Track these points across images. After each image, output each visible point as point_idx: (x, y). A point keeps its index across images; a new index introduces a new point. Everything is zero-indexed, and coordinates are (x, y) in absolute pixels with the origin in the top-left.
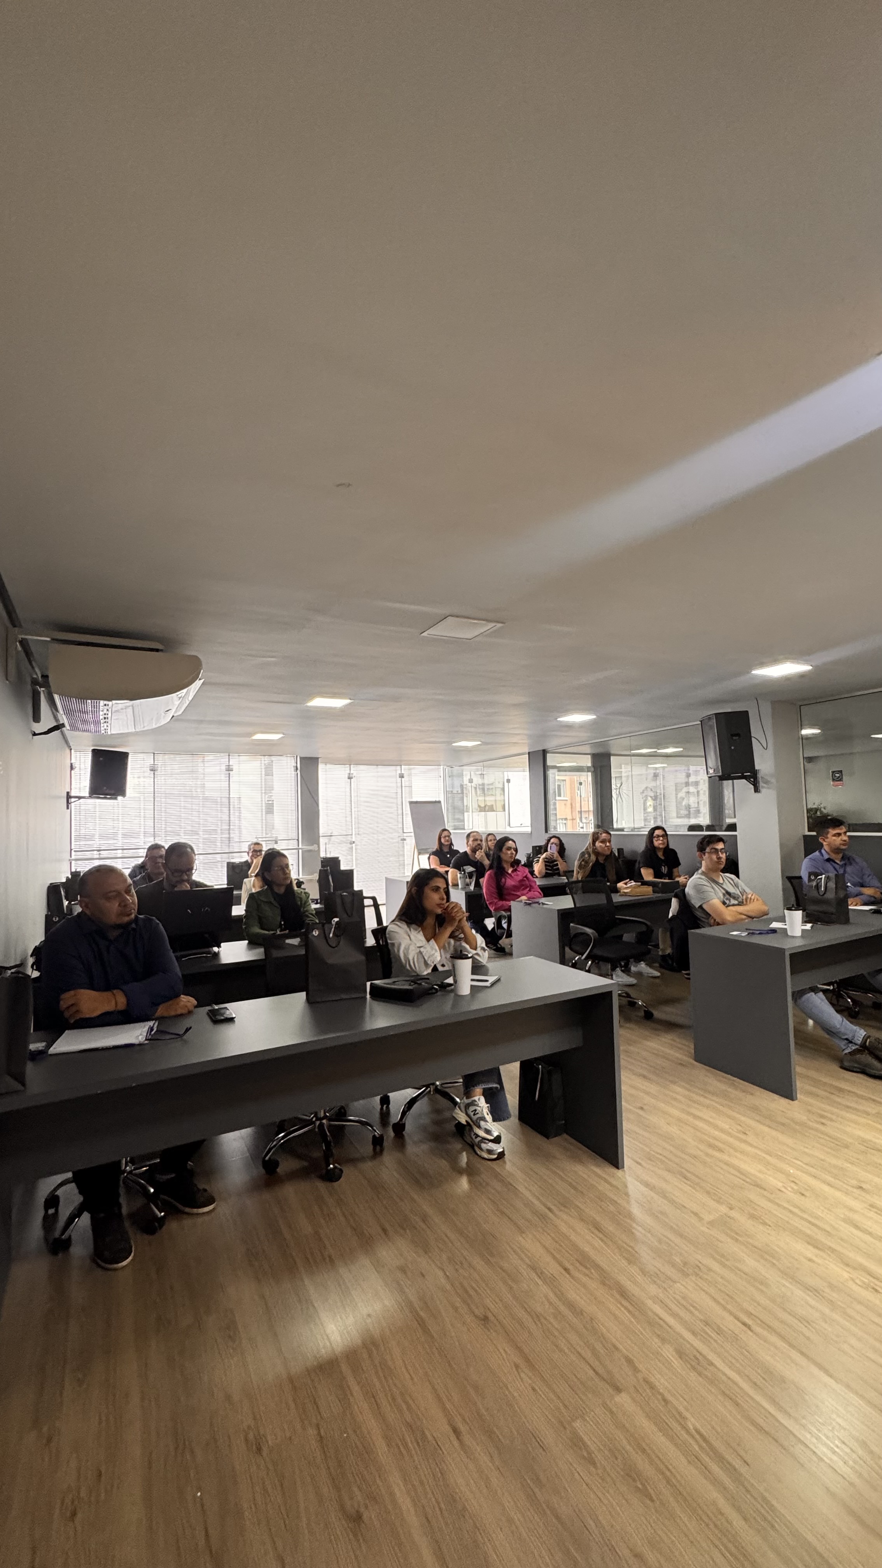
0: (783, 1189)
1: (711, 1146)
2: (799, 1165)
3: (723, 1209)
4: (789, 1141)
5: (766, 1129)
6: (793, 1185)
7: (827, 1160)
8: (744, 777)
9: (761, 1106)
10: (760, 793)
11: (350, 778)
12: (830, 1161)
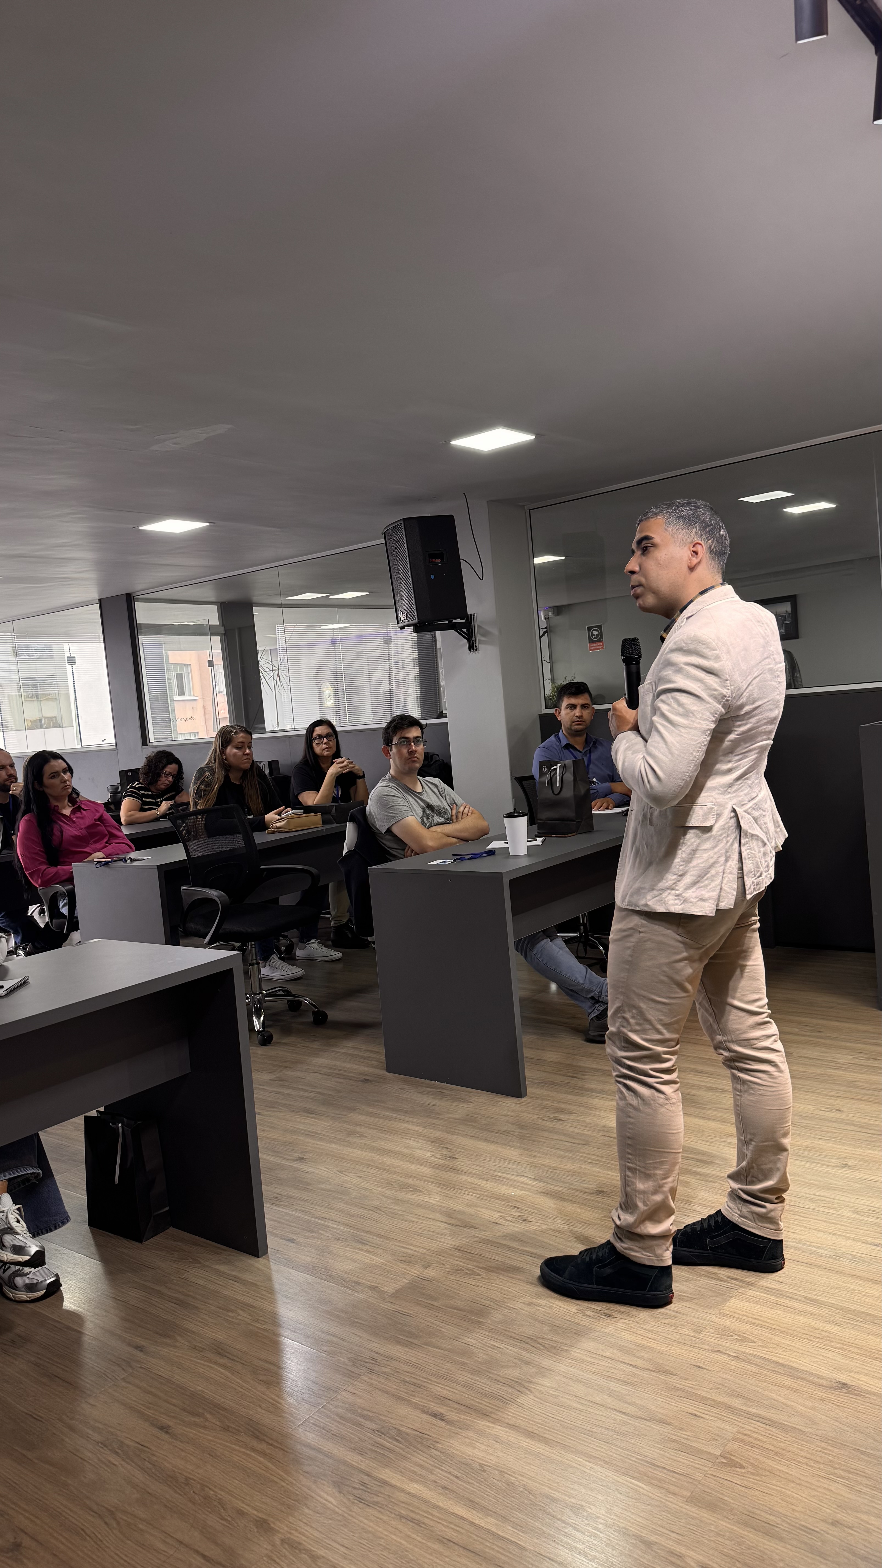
4: (511, 1153)
6: (515, 1212)
7: (561, 1166)
8: (453, 627)
9: (477, 1114)
10: (476, 652)
12: (565, 1167)
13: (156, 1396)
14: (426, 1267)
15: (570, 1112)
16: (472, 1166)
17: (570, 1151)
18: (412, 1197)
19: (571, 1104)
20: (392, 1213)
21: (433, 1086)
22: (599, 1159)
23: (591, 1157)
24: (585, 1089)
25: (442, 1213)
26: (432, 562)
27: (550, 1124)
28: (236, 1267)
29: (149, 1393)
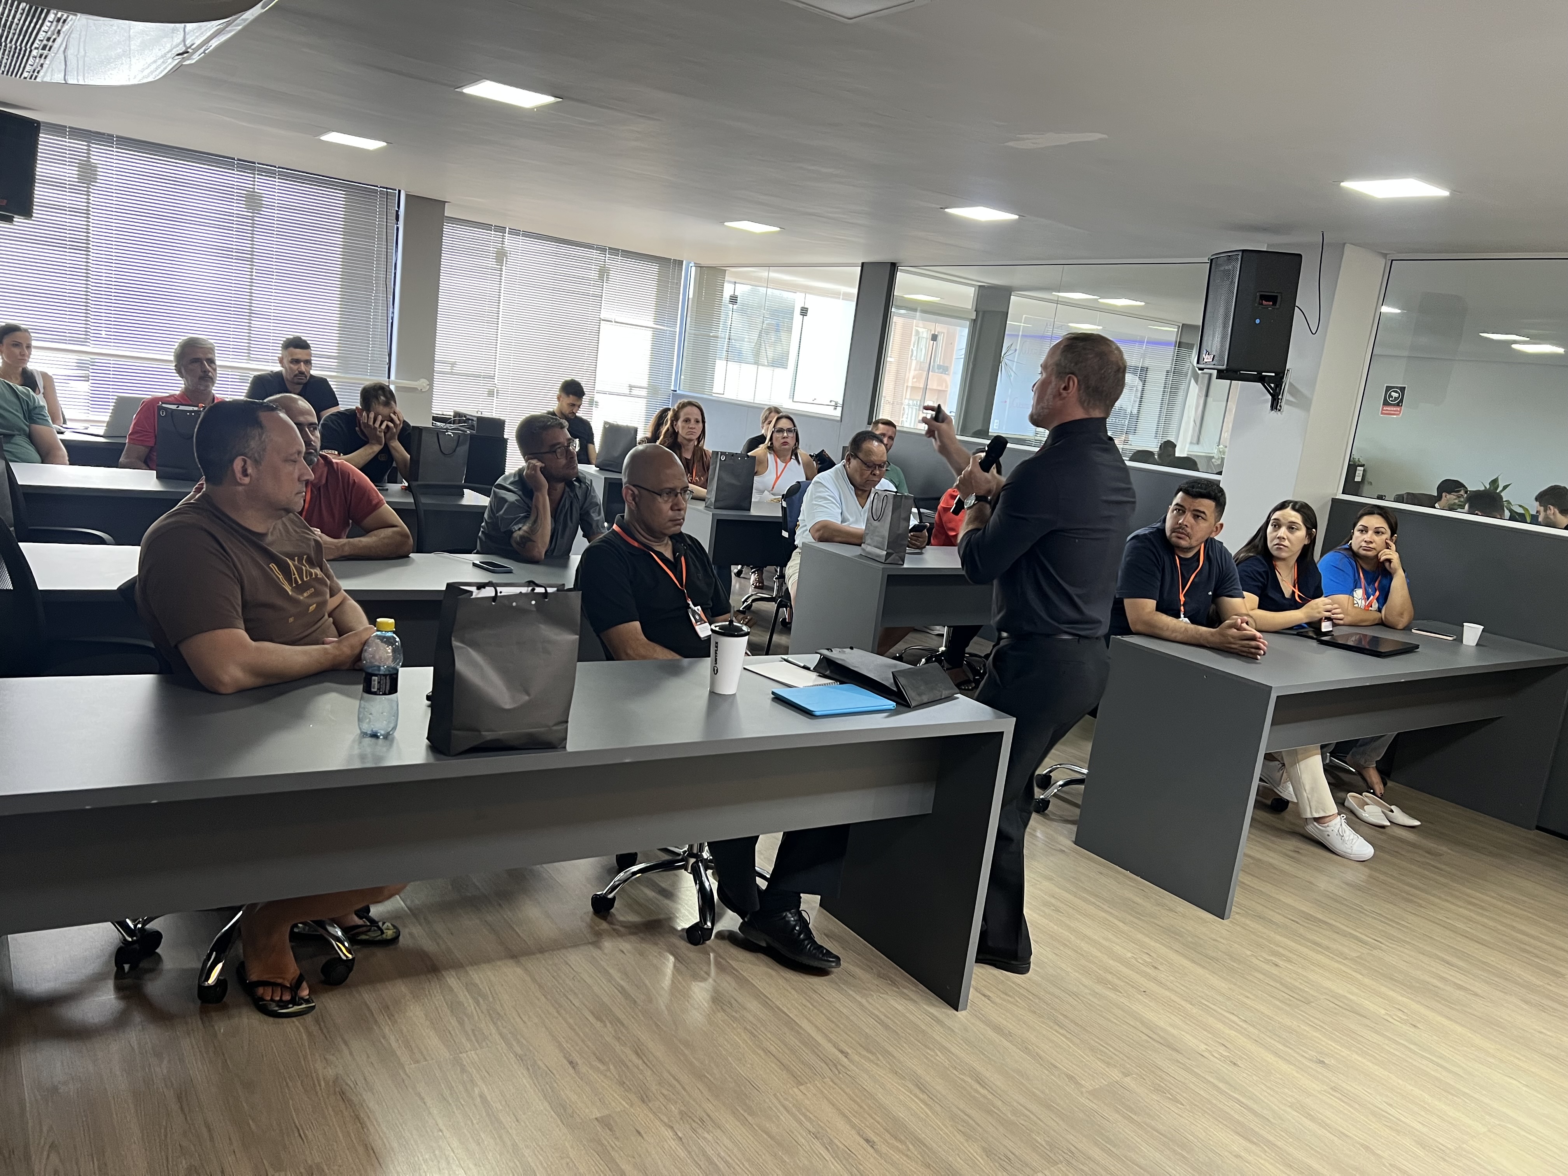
0: (1206, 1054)
1: (1101, 981)
2: (1233, 1022)
3: (1115, 1074)
4: (1221, 984)
5: (1187, 963)
6: (1222, 1050)
7: (1276, 1018)
8: (1261, 379)
9: (1183, 928)
10: (1279, 413)
11: (501, 256)
12: (1281, 1020)
13: (861, 1107)
14: (1126, 1075)
15: (1289, 961)
16: (1177, 984)
17: (1289, 1005)
18: (1111, 995)
19: (1289, 951)
20: (1089, 1004)
21: (1135, 880)
22: (1321, 1024)
23: (1312, 1019)
24: (1308, 940)
25: (1142, 1023)
26: (1262, 304)
27: (1266, 967)
28: (934, 1005)
29: (854, 1101)
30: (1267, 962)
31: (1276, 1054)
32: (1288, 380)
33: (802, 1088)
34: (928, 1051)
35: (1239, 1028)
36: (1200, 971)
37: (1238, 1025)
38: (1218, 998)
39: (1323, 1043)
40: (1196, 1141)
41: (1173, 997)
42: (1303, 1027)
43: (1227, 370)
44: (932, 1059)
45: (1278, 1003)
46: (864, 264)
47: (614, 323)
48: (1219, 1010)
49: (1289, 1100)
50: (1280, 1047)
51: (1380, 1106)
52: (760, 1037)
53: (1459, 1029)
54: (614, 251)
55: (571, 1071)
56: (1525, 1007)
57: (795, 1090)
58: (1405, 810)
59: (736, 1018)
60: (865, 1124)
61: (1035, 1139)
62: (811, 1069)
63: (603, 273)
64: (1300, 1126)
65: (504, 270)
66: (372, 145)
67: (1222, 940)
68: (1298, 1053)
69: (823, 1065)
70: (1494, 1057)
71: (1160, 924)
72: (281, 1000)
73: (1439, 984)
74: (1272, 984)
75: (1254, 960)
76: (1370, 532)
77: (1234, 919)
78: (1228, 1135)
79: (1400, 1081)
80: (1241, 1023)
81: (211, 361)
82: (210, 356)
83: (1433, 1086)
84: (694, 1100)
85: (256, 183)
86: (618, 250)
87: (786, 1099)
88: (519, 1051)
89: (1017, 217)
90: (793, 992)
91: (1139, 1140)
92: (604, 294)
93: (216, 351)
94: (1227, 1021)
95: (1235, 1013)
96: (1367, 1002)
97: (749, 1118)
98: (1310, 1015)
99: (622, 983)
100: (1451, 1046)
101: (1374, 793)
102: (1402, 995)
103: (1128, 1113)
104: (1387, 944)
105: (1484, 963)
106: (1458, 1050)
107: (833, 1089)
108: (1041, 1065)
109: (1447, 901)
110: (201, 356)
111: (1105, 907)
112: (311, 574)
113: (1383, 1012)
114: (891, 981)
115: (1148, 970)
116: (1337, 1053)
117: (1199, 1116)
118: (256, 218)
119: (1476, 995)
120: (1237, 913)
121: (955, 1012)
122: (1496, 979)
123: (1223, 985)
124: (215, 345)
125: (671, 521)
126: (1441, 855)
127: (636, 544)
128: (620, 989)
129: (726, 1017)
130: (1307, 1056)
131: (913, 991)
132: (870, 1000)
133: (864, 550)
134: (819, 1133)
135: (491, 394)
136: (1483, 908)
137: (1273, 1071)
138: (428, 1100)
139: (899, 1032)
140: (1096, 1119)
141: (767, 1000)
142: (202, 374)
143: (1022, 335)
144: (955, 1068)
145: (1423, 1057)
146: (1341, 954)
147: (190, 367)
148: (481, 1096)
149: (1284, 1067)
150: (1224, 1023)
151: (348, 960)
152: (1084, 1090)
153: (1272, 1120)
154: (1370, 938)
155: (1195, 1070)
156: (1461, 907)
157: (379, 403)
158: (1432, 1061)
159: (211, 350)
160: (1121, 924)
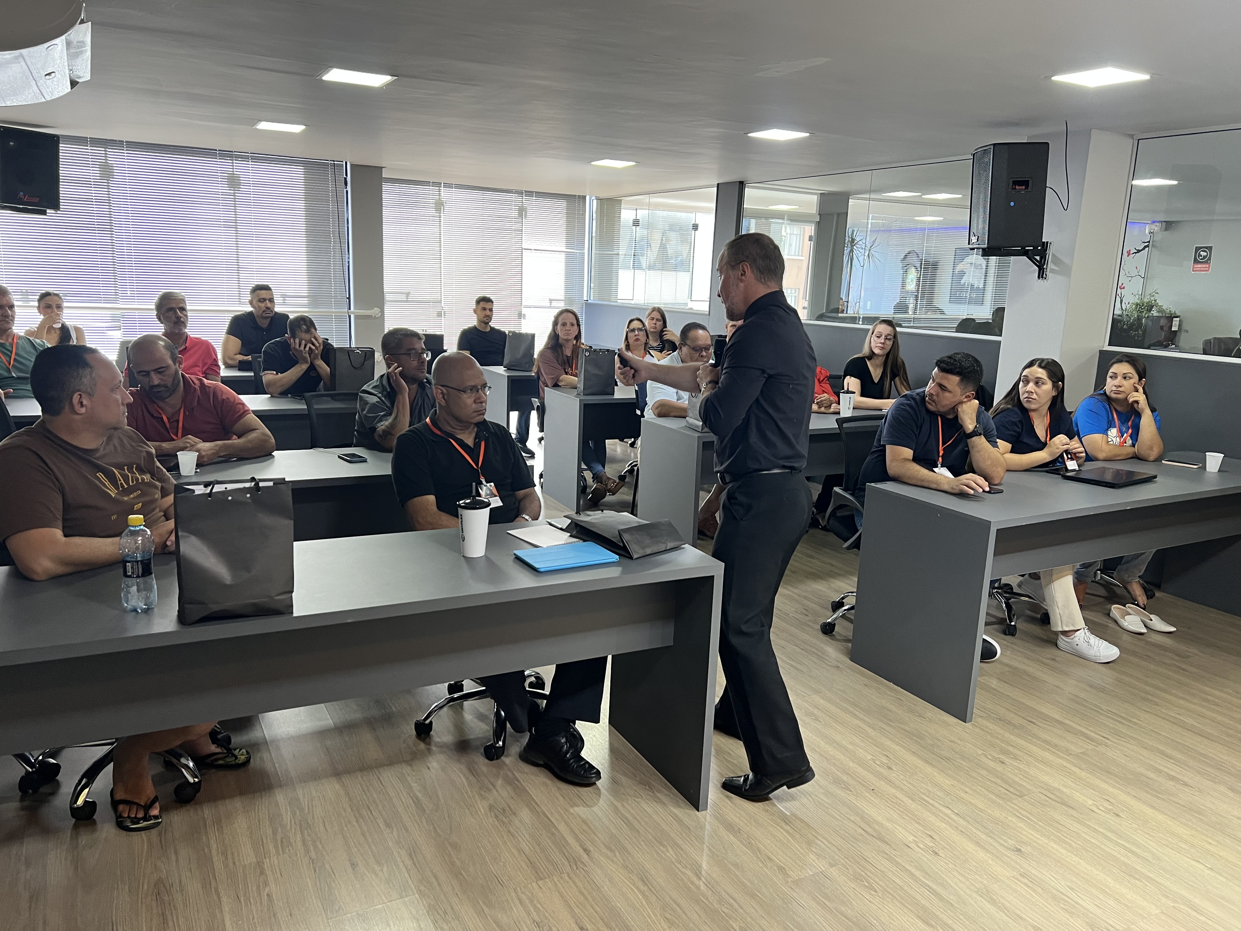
0: (912, 845)
1: (836, 781)
2: (946, 815)
3: (823, 865)
4: (946, 782)
5: (919, 763)
6: (927, 841)
7: (987, 810)
8: (1025, 253)
9: (926, 732)
10: (1045, 280)
11: (439, 206)
12: (991, 813)
13: (586, 898)
14: (832, 865)
15: (1016, 758)
16: (905, 783)
17: (1003, 799)
18: (842, 794)
19: (1019, 750)
20: (819, 803)
21: (895, 690)
22: (1028, 815)
23: (1021, 811)
24: (1039, 739)
25: (862, 818)
26: (1015, 189)
27: (992, 764)
28: (680, 807)
29: (582, 894)
30: (995, 759)
31: (978, 844)
32: (1051, 253)
33: (540, 883)
34: (661, 848)
35: (949, 820)
36: (929, 769)
37: (949, 818)
38: (939, 793)
39: (1025, 833)
40: (878, 924)
41: (899, 794)
42: (1010, 818)
43: (988, 248)
44: (663, 855)
45: (993, 797)
46: (719, 185)
47: (533, 251)
48: (937, 805)
49: (977, 886)
50: (984, 837)
51: (1062, 890)
52: (519, 838)
53: (1160, 817)
54: (529, 193)
55: (350, 870)
56: (1231, 794)
57: (534, 884)
58: (1164, 618)
59: (503, 823)
60: (584, 913)
61: (730, 925)
62: (553, 865)
63: (522, 212)
64: (980, 910)
65: (442, 217)
66: (298, 129)
67: (959, 742)
68: (999, 842)
69: (566, 863)
70: (1186, 842)
71: (907, 728)
72: (136, 817)
73: (1152, 775)
74: (993, 780)
75: (984, 759)
76: (1119, 378)
77: (976, 722)
78: (910, 919)
79: (1088, 866)
80: (953, 816)
81: (183, 309)
82: (181, 305)
83: (1118, 871)
84: (445, 895)
85: (235, 167)
86: (532, 192)
87: (523, 893)
88: (313, 855)
89: (808, 134)
90: (561, 798)
91: (825, 924)
92: (524, 228)
93: (187, 302)
94: (941, 814)
95: (951, 807)
96: (1078, 794)
97: (486, 910)
98: (1020, 807)
99: (419, 795)
100: (1147, 834)
101: (1137, 605)
102: (1114, 787)
103: (825, 901)
104: (1114, 740)
105: (1201, 754)
106: (1153, 837)
107: (567, 882)
108: (759, 858)
109: (1183, 698)
110: (174, 305)
111: (861, 716)
112: (137, 479)
113: (1090, 802)
114: (649, 787)
115: (882, 770)
116: (1035, 842)
117: (889, 902)
118: (236, 194)
119: (1186, 784)
120: (981, 717)
121: (697, 812)
122: (1210, 770)
123: (947, 781)
124: (186, 296)
125: (475, 412)
126: (1188, 657)
127: (439, 433)
128: (415, 799)
129: (496, 822)
130: (1006, 845)
131: (666, 795)
132: (626, 804)
133: (687, 422)
134: (542, 922)
135: (439, 315)
136: (1217, 705)
137: (970, 860)
138: (224, 899)
139: (641, 831)
140: (792, 905)
141: (536, 806)
142: (175, 320)
143: (870, 231)
144: (680, 862)
145: (1117, 844)
146: (1067, 752)
147: (167, 315)
148: (268, 895)
149: (982, 855)
150: (936, 816)
151: (195, 783)
152: (790, 880)
153: (956, 905)
154: (1099, 735)
155: (897, 859)
156: (1195, 704)
157: (301, 331)
158: (1125, 848)
159: (183, 301)
160: (869, 730)
